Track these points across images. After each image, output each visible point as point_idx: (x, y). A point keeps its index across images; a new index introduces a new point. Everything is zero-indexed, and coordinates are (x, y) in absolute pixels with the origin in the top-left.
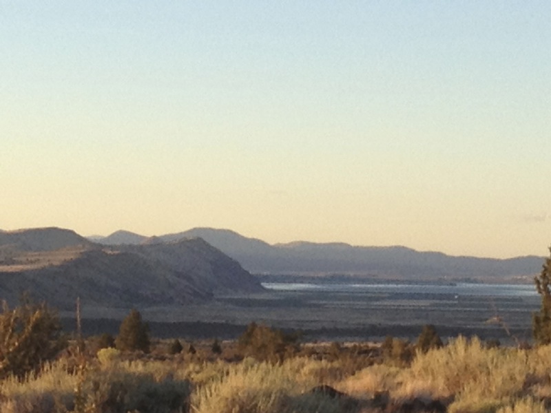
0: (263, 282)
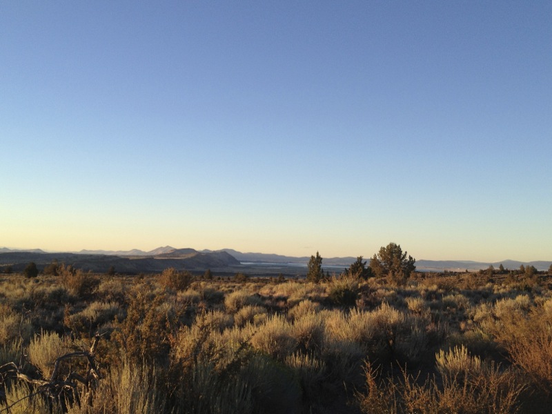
0: (241, 262)
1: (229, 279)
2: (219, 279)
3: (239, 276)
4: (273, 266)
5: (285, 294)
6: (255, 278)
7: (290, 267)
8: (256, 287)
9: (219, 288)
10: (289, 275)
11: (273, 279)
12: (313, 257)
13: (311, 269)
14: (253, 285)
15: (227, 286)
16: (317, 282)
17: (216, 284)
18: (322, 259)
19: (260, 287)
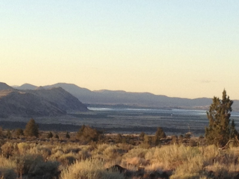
0: (88, 107)
1: (68, 136)
2: (51, 136)
3: (86, 132)
4: (145, 114)
5: (167, 166)
6: (115, 134)
7: (176, 116)
8: (115, 151)
9: (50, 154)
10: (173, 130)
11: (146, 137)
12: (216, 100)
13: (213, 120)
14: (110, 147)
15: (65, 149)
16: (223, 144)
17: (44, 146)
18: (232, 102)
19: (122, 152)
